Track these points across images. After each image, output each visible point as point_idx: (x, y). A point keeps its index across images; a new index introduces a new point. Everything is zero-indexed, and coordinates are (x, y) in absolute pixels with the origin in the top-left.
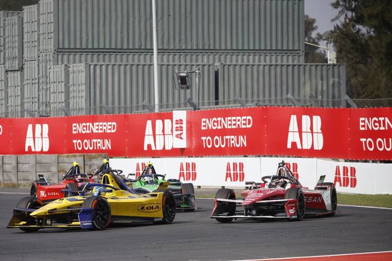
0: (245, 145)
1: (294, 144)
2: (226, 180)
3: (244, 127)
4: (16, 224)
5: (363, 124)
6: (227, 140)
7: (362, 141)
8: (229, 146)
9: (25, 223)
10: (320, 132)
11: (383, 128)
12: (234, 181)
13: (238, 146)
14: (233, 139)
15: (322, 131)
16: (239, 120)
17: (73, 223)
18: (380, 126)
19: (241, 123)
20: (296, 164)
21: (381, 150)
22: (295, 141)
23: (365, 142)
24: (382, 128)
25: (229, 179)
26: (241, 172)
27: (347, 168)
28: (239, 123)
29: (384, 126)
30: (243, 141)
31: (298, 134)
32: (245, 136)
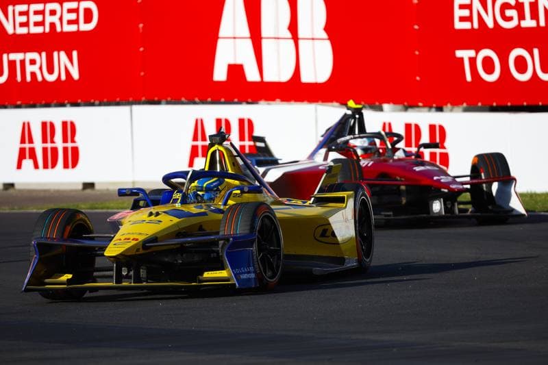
0: (75, 74)
1: (236, 71)
2: (19, 166)
3: (69, 28)
4: (47, 280)
5: (466, 13)
6: (12, 64)
7: (462, 59)
8: (19, 78)
9: (70, 276)
10: (325, 35)
11: (533, 24)
12: (46, 166)
13: (51, 78)
14: (33, 62)
15: (328, 34)
16: (53, 13)
17: (207, 275)
18: (522, 17)
19: (61, 19)
20: (250, 122)
21: (525, 77)
22: (238, 62)
23: (473, 61)
24: (528, 23)
25: (28, 163)
26: (70, 145)
27: (417, 128)
28: (55, 19)
29: (535, 15)
30: (67, 65)
31: (249, 43)
32: (75, 54)
